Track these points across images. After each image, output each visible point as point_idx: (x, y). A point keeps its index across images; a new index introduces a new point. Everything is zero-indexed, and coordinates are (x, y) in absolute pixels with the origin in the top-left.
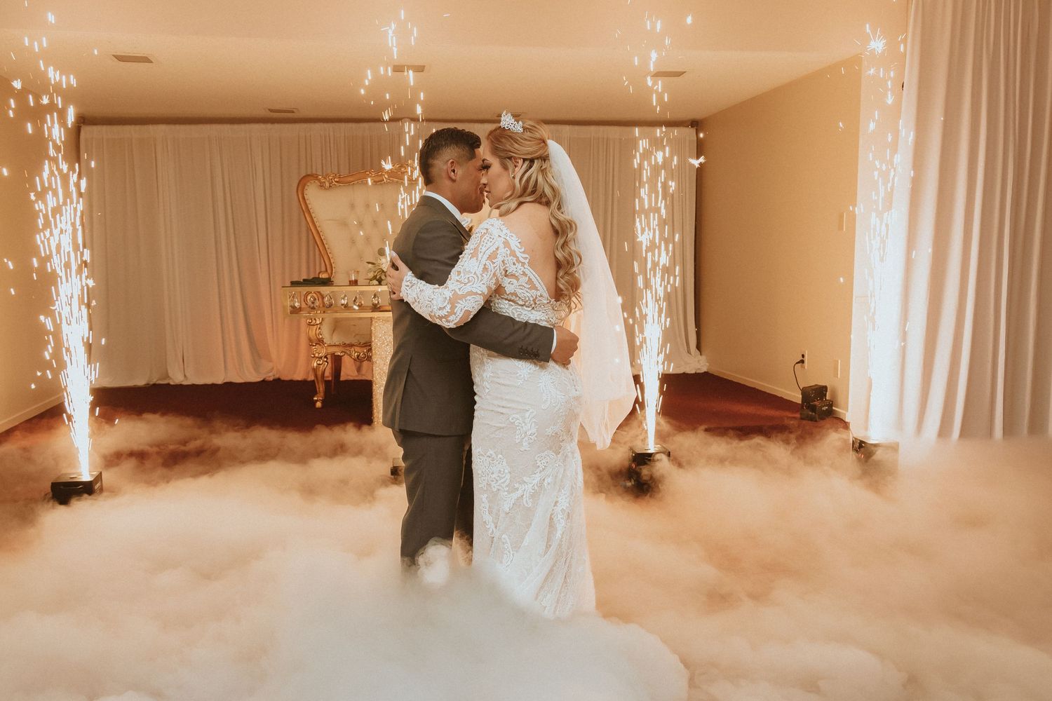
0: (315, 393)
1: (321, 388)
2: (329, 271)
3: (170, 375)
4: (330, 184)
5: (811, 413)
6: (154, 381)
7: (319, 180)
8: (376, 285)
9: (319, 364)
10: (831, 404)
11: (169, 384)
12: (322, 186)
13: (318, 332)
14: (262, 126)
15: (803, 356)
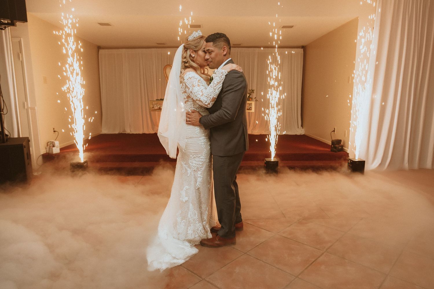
3: (126, 130)
5: (334, 149)
6: (121, 132)
10: (342, 146)
11: (125, 134)
15: (335, 129)
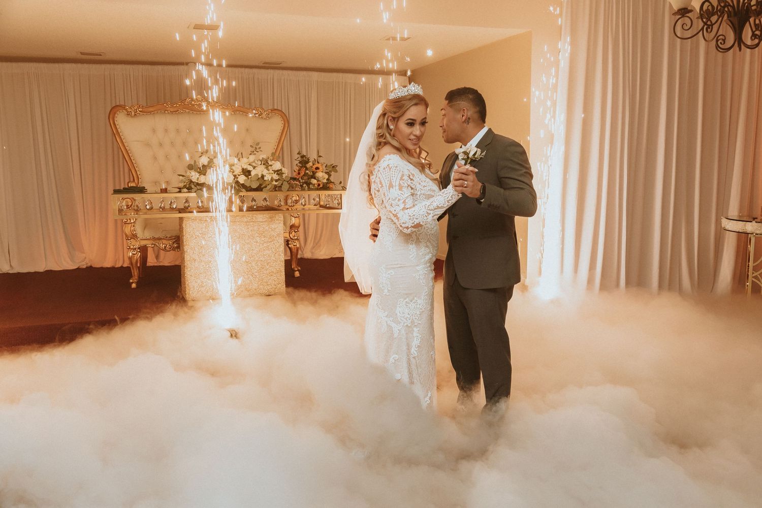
0: (131, 276)
1: (135, 273)
2: (136, 181)
4: (135, 113)
7: (126, 110)
8: (186, 192)
9: (134, 254)
12: (129, 114)
13: (132, 228)
14: (74, 65)
